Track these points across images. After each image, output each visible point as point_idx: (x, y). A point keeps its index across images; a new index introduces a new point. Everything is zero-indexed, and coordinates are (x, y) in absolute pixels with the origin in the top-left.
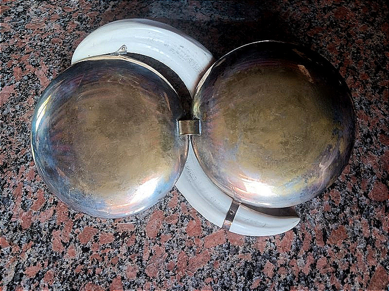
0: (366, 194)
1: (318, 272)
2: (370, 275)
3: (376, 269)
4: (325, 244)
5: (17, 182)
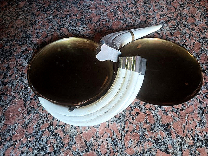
0: (186, 21)
2: (194, 45)
3: (195, 43)
4: (172, 37)
5: (33, 30)
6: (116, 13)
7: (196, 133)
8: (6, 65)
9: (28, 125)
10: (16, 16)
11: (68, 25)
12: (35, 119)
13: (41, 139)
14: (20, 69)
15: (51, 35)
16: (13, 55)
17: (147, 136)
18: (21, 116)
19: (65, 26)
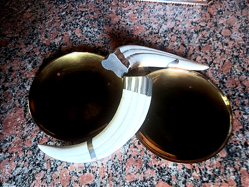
0: (220, 33)
2: (223, 64)
3: (226, 61)
4: (200, 51)
5: (42, 27)
6: (140, 15)
7: (205, 167)
8: (8, 67)
9: (26, 138)
10: (25, 8)
11: (83, 25)
12: (34, 132)
13: (38, 154)
14: (23, 73)
15: (61, 35)
16: (17, 56)
17: (150, 163)
18: (19, 127)
19: (78, 26)
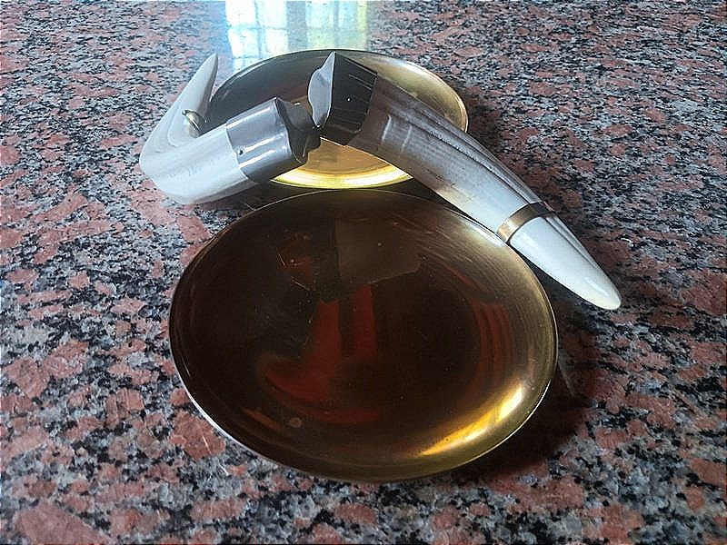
0: (324, 517)
1: (111, 392)
2: (85, 515)
3: (101, 532)
4: (177, 408)
